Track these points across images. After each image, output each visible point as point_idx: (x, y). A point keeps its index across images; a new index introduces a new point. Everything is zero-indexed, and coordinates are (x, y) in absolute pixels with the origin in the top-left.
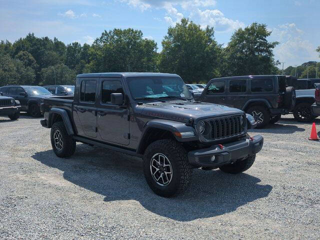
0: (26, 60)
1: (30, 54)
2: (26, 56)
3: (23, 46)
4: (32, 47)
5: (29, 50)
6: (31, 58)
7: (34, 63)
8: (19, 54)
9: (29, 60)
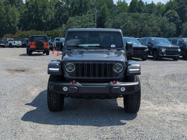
0: (172, 17)
1: (176, 12)
2: (172, 14)
3: (172, 6)
4: (178, 6)
5: (176, 9)
6: (177, 15)
7: (178, 19)
8: (167, 12)
9: (175, 17)
